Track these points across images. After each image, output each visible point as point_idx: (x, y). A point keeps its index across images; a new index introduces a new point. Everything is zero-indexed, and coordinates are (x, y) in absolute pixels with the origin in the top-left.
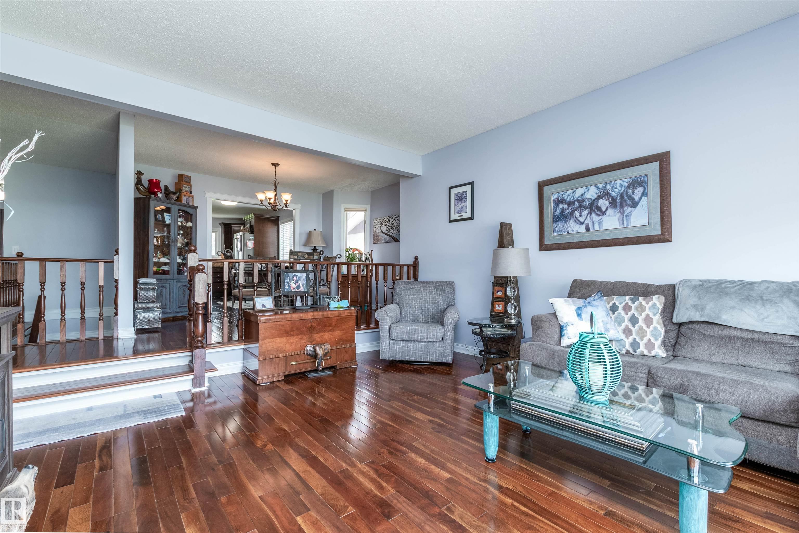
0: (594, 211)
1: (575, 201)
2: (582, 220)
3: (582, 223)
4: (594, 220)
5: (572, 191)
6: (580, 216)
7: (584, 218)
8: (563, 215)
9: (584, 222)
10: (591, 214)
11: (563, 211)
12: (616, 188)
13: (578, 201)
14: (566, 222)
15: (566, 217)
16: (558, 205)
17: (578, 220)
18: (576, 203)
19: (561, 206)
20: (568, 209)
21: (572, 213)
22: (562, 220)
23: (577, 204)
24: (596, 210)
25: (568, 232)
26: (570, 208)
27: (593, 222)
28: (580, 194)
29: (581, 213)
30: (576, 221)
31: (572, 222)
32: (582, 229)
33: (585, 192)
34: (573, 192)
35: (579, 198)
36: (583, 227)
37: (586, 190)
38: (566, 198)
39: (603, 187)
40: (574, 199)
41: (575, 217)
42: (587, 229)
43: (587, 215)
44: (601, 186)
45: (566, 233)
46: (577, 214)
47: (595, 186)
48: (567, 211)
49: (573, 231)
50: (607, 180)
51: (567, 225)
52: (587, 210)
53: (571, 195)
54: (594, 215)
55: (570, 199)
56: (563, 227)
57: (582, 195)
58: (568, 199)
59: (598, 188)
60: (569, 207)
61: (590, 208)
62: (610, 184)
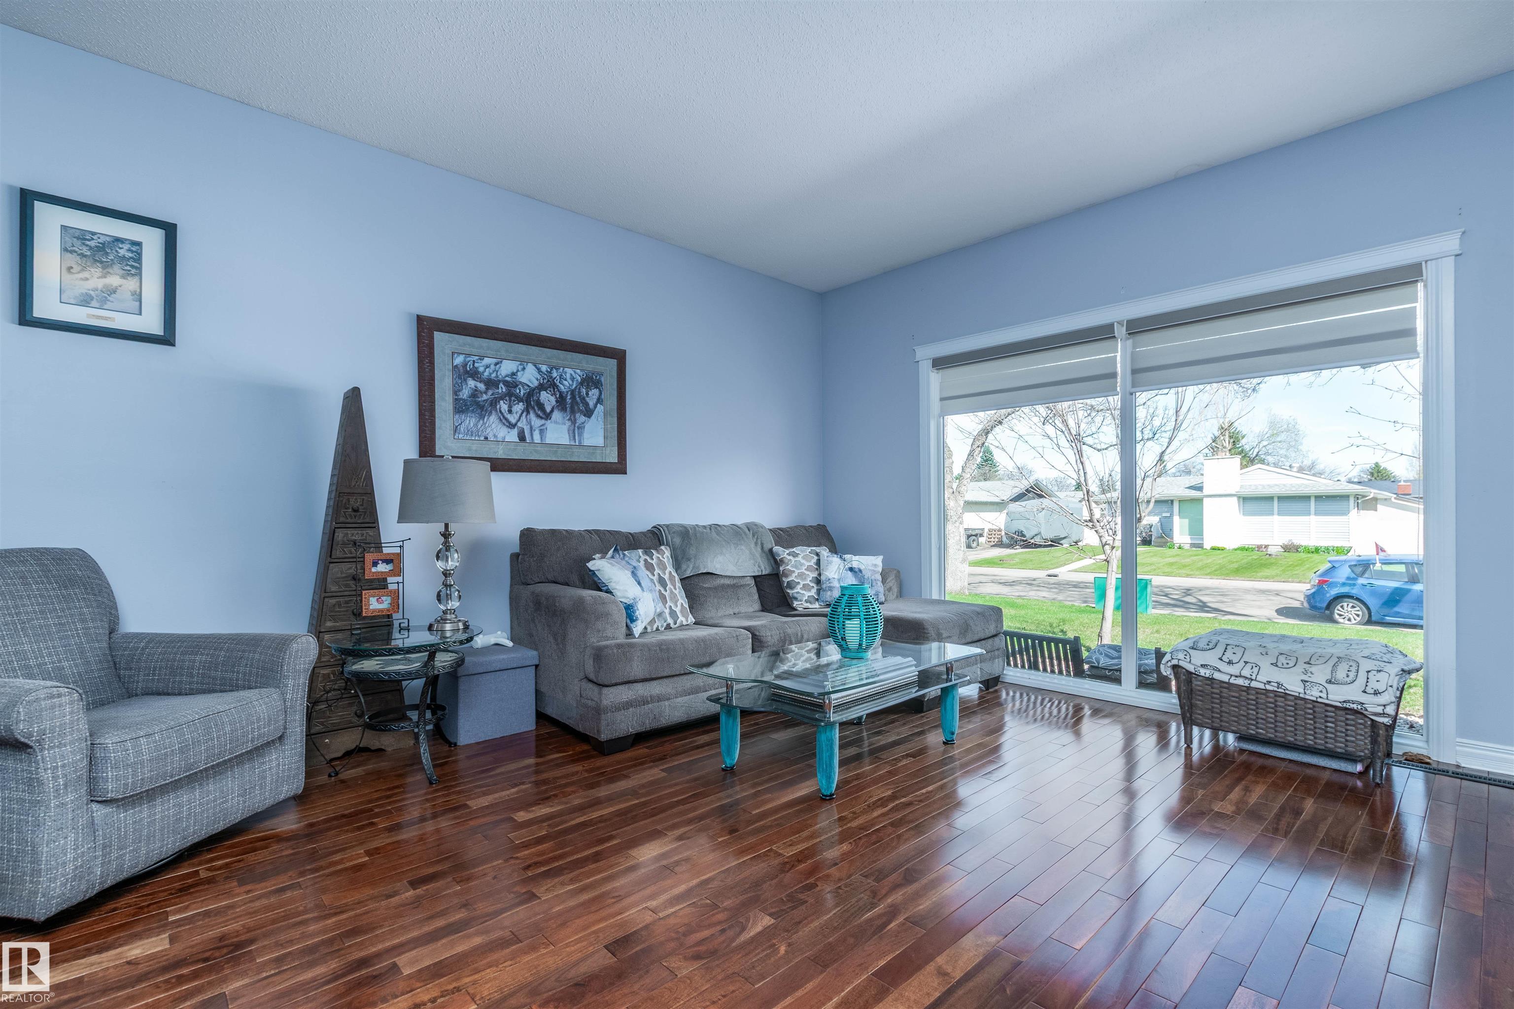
0: (533, 408)
1: (499, 381)
2: (513, 419)
3: (512, 426)
4: (533, 423)
5: (495, 361)
6: (510, 411)
7: (517, 416)
8: (477, 404)
9: (516, 424)
10: (528, 413)
11: (475, 393)
12: (566, 380)
13: (506, 383)
14: (482, 417)
15: (482, 408)
16: (465, 380)
17: (506, 419)
18: (501, 385)
19: (471, 383)
20: (486, 393)
21: (494, 403)
22: (473, 411)
23: (502, 389)
24: (536, 408)
25: (486, 438)
26: (490, 392)
27: (531, 427)
28: (509, 372)
29: (510, 407)
30: (501, 420)
31: (493, 418)
32: (512, 436)
33: (518, 371)
34: (496, 364)
35: (507, 379)
36: (515, 432)
37: (520, 368)
38: (481, 369)
39: (547, 371)
40: (497, 377)
41: (501, 411)
42: (522, 438)
43: (522, 413)
44: (544, 368)
45: (482, 438)
46: (504, 406)
47: (535, 366)
48: (485, 397)
49: (495, 436)
50: (554, 362)
51: (484, 424)
52: (521, 404)
53: (492, 367)
54: (532, 415)
55: (490, 374)
56: (476, 425)
57: (513, 374)
58: (486, 374)
59: (539, 370)
60: (487, 389)
61: (527, 402)
62: (557, 369)
